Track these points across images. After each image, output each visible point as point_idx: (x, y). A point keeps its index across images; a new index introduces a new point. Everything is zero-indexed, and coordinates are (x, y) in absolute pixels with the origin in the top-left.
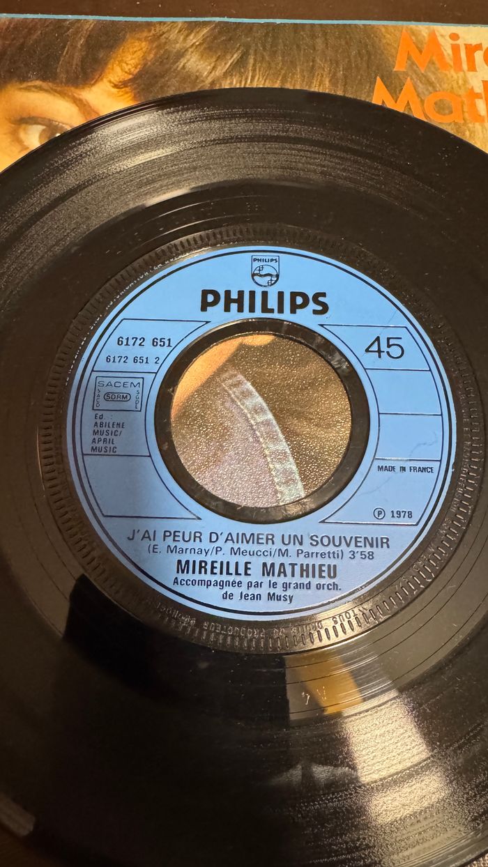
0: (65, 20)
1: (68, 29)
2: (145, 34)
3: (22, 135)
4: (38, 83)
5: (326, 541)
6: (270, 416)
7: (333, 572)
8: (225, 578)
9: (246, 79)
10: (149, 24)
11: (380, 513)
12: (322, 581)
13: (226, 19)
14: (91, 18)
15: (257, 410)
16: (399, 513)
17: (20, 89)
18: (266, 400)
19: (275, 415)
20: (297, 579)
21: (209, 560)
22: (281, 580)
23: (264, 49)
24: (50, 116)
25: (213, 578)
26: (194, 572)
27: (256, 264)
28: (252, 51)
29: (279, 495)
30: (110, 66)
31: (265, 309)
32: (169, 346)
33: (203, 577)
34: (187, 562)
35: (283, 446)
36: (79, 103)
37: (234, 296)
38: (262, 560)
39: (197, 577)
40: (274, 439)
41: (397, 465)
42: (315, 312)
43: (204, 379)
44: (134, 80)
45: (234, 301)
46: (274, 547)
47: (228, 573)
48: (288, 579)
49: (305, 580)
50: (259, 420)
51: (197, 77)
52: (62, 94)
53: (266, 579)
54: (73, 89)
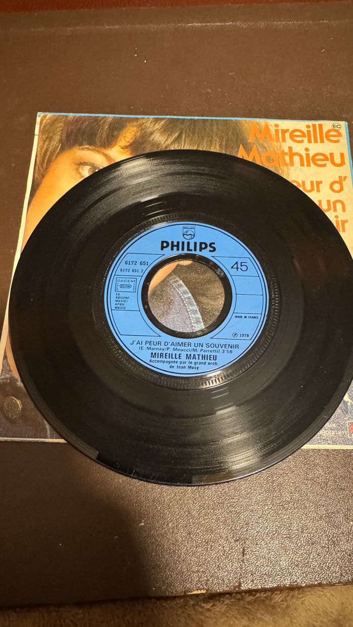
0: (99, 117)
1: (100, 121)
2: (135, 124)
3: (81, 170)
4: (88, 146)
5: (212, 346)
6: (190, 295)
7: (215, 358)
8: (171, 360)
9: (181, 146)
10: (137, 119)
11: (235, 335)
12: (210, 362)
13: (172, 117)
14: (111, 116)
15: (185, 293)
16: (243, 335)
17: (79, 149)
18: (188, 288)
19: (192, 295)
20: (201, 360)
21: (164, 352)
22: (194, 361)
23: (190, 131)
24: (93, 162)
25: (166, 360)
26: (158, 357)
27: (185, 230)
28: (184, 132)
29: (194, 328)
30: (119, 139)
31: (188, 250)
32: (147, 265)
33: (161, 359)
34: (155, 353)
35: (196, 308)
36: (106, 156)
37: (175, 244)
38: (186, 353)
39: (159, 359)
40: (192, 305)
41: (243, 315)
42: (210, 251)
43: (162, 280)
44: (131, 145)
45: (175, 246)
46: (191, 348)
47: (172, 358)
48: (197, 361)
49: (204, 361)
50: (185, 297)
51: (159, 144)
52: (99, 152)
53: (188, 360)
54: (103, 149)
